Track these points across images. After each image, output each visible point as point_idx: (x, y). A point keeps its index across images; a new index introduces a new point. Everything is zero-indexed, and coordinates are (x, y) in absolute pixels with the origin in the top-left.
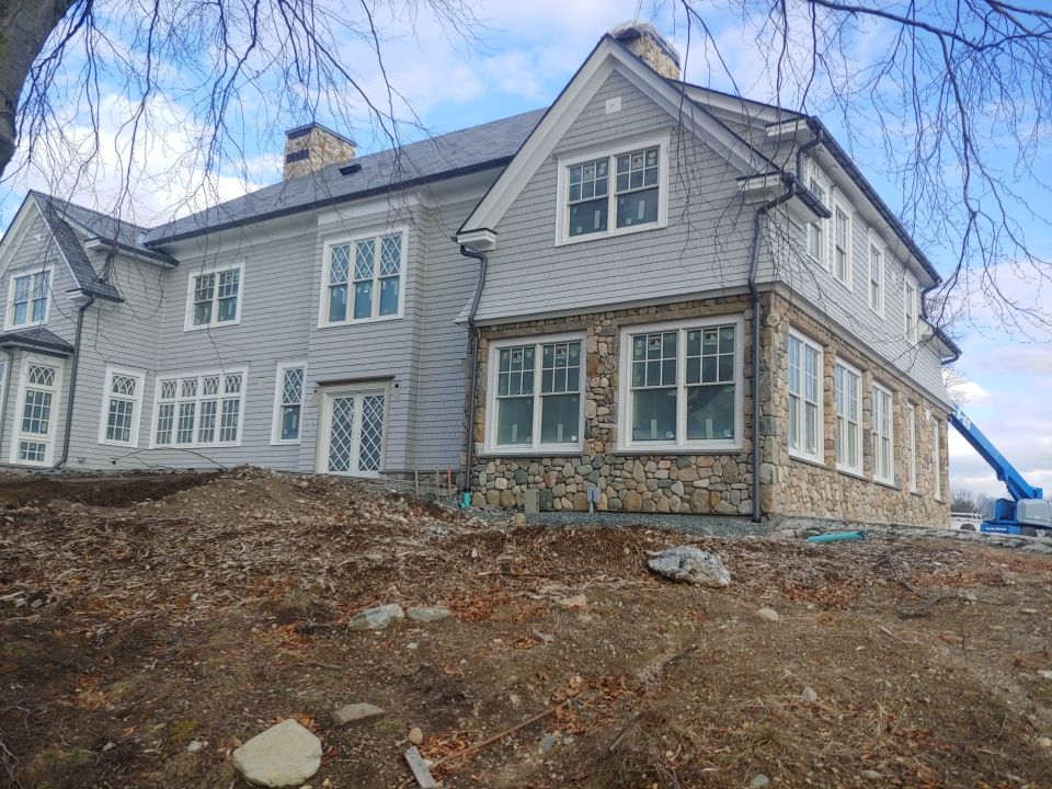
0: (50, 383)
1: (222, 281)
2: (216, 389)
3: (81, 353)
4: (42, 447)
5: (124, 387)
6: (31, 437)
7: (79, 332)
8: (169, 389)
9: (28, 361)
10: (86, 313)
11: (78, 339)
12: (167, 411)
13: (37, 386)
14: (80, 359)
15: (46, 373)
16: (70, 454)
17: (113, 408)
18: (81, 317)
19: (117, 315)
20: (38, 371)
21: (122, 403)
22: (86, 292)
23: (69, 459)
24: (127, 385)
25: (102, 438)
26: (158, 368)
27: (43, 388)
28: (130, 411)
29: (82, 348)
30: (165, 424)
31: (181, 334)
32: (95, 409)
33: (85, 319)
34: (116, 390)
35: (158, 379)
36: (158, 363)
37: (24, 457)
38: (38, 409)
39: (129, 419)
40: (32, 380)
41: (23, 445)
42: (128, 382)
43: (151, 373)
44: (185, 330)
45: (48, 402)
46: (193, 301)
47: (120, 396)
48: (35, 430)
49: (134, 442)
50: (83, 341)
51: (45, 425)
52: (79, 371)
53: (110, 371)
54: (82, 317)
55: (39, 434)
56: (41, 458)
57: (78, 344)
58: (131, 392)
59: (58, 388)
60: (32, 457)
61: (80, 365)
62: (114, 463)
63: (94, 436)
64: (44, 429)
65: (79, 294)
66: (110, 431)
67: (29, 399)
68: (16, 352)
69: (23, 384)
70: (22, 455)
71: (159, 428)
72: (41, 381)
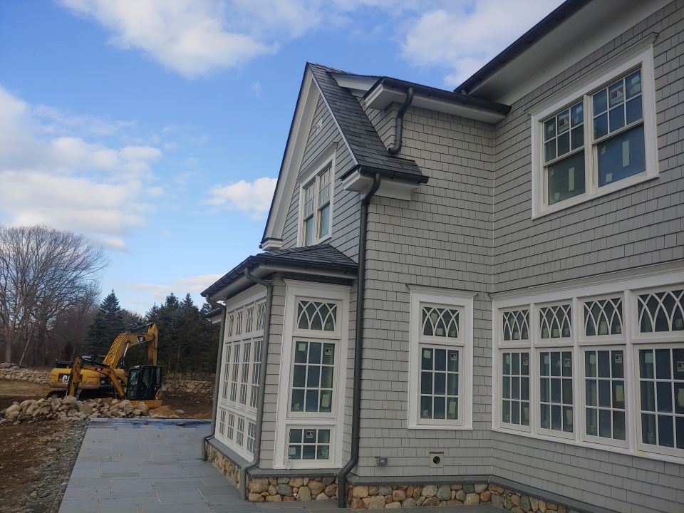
0: (330, 327)
1: (598, 108)
2: (566, 326)
3: (369, 274)
4: (324, 434)
5: (441, 325)
6: (309, 420)
7: (364, 241)
8: (516, 323)
9: (294, 294)
10: (371, 209)
11: (363, 250)
12: (516, 363)
13: (312, 334)
14: (368, 284)
15: (324, 310)
16: (362, 452)
17: (426, 363)
18: (365, 215)
19: (419, 206)
20: (311, 309)
21: (440, 353)
22: (366, 171)
23: (362, 462)
24: (444, 321)
25: (414, 419)
26: (492, 289)
27: (321, 335)
28: (454, 365)
29: (369, 265)
30: (516, 387)
31: (529, 223)
32: (397, 366)
33: (370, 218)
34: (428, 331)
35: (495, 306)
36: (493, 279)
37: (297, 456)
38: (314, 371)
39: (454, 380)
40: (303, 324)
41: (295, 435)
42: (447, 316)
43: (483, 297)
44: (534, 216)
45: (329, 359)
46: (542, 163)
47: (436, 341)
48: (312, 406)
49: (466, 421)
50: (369, 255)
51: (326, 397)
52: (368, 304)
53: (417, 301)
54: (367, 214)
55: (318, 414)
56: (323, 453)
57: (363, 259)
58: (453, 333)
59: (342, 334)
60: (309, 453)
61: (368, 294)
62: (436, 460)
63: (399, 415)
64: (325, 404)
65: (356, 176)
66: (425, 403)
67: (300, 356)
68: (276, 282)
69: (289, 332)
70: (294, 451)
71: (506, 395)
72: (317, 325)
